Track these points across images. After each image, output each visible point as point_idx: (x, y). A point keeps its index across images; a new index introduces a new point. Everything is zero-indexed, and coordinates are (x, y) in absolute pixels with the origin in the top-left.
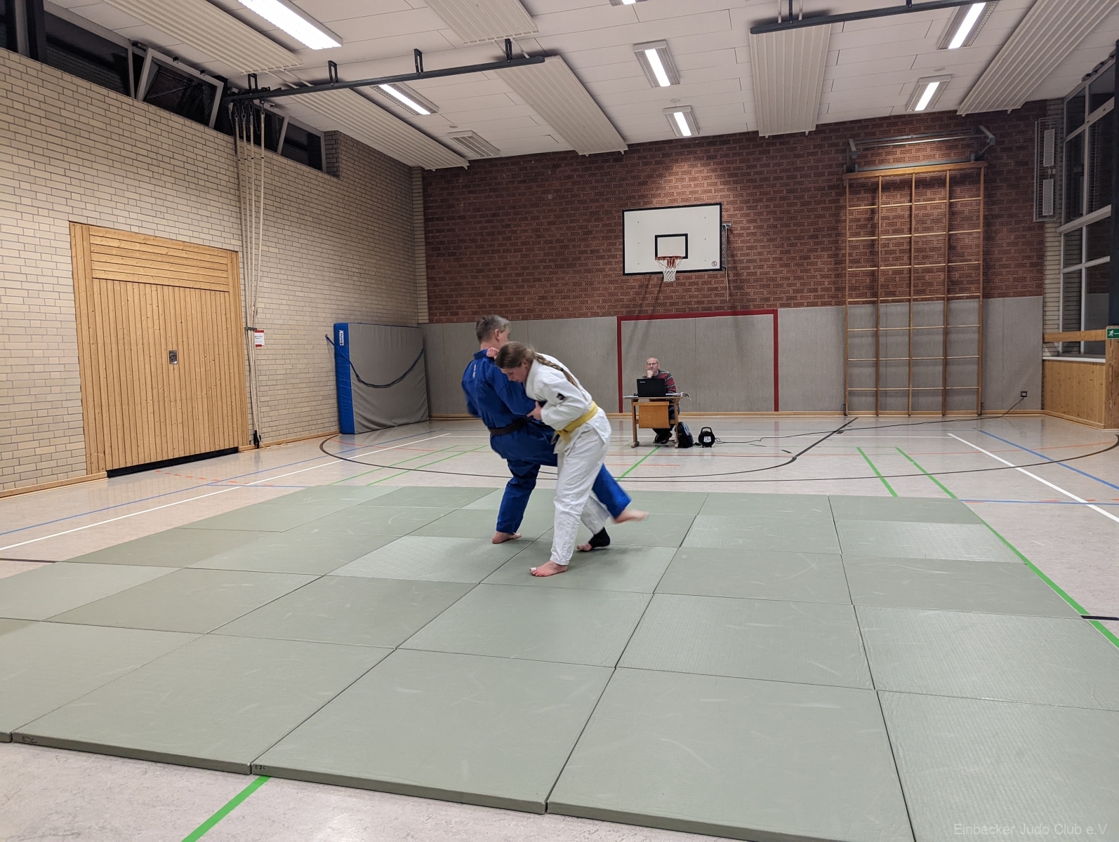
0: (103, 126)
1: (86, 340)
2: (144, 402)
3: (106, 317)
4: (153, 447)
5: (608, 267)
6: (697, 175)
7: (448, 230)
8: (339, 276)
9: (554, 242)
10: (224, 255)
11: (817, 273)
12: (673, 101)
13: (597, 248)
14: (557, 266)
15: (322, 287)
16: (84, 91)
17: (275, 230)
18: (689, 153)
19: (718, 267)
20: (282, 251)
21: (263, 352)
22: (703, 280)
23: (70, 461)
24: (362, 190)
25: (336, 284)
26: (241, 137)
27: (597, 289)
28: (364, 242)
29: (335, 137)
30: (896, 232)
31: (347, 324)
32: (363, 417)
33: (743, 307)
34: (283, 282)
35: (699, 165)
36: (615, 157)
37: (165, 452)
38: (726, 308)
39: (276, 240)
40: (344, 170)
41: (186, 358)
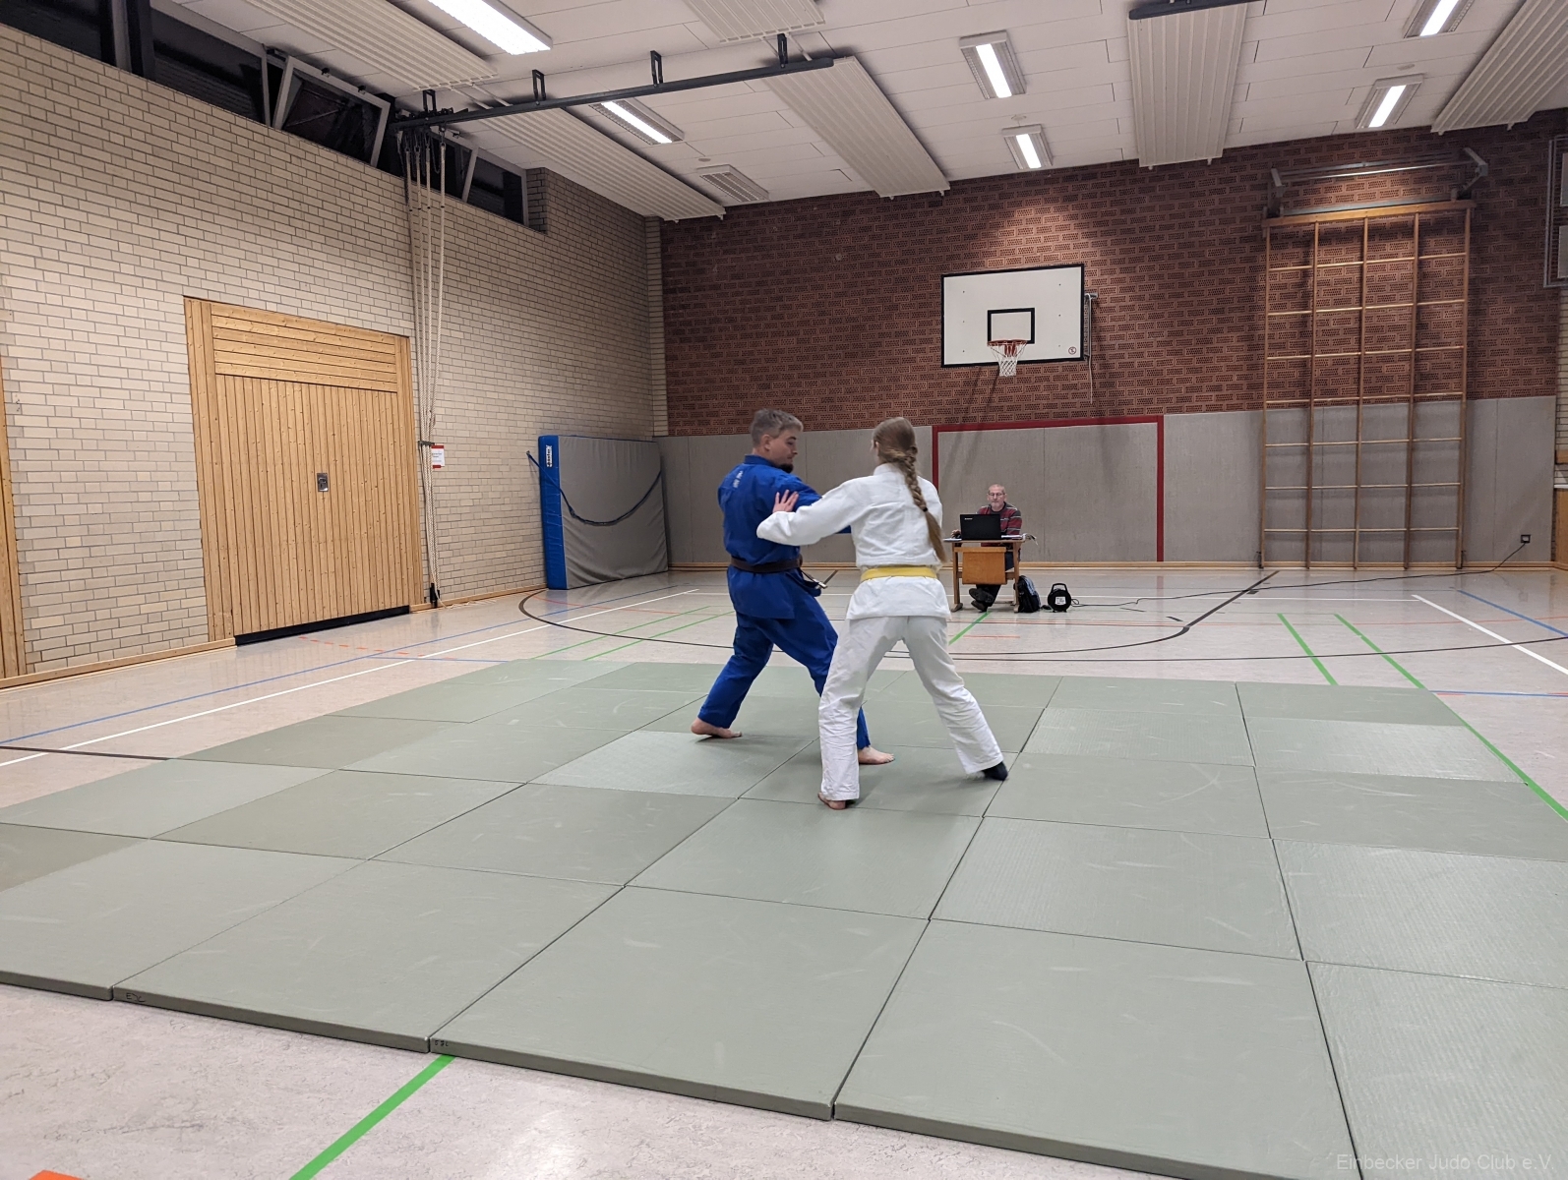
0: (229, 165)
1: (207, 458)
2: (284, 544)
3: (233, 429)
4: (295, 605)
5: (921, 355)
6: (1049, 224)
7: (696, 305)
8: (546, 370)
9: (844, 320)
10: (391, 341)
11: (1222, 364)
12: (1016, 118)
13: (905, 329)
14: (847, 355)
15: (523, 385)
16: (203, 117)
17: (459, 307)
18: (1037, 193)
19: (1078, 355)
20: (468, 336)
21: (442, 475)
22: (1055, 374)
23: (187, 622)
24: (577, 251)
25: (542, 382)
26: (414, 179)
27: (905, 387)
28: (580, 323)
29: (541, 177)
30: (1338, 303)
31: (557, 437)
32: (577, 564)
33: (1114, 412)
34: (470, 379)
35: (1052, 210)
36: (932, 199)
37: (312, 610)
38: (1089, 414)
39: (460, 321)
40: (554, 223)
41: (339, 483)
